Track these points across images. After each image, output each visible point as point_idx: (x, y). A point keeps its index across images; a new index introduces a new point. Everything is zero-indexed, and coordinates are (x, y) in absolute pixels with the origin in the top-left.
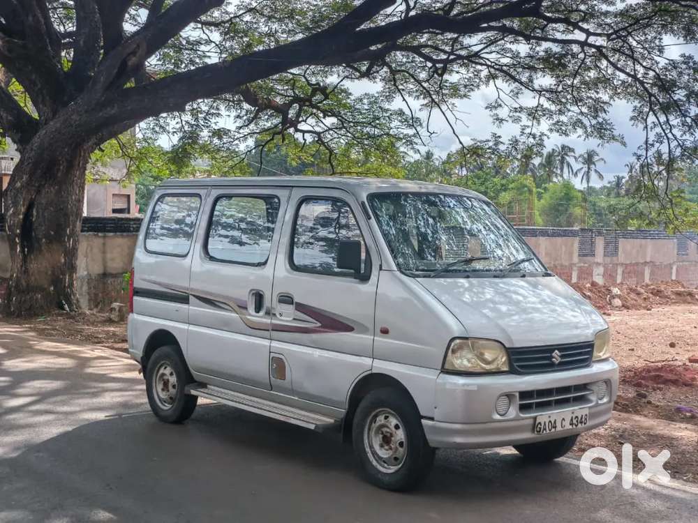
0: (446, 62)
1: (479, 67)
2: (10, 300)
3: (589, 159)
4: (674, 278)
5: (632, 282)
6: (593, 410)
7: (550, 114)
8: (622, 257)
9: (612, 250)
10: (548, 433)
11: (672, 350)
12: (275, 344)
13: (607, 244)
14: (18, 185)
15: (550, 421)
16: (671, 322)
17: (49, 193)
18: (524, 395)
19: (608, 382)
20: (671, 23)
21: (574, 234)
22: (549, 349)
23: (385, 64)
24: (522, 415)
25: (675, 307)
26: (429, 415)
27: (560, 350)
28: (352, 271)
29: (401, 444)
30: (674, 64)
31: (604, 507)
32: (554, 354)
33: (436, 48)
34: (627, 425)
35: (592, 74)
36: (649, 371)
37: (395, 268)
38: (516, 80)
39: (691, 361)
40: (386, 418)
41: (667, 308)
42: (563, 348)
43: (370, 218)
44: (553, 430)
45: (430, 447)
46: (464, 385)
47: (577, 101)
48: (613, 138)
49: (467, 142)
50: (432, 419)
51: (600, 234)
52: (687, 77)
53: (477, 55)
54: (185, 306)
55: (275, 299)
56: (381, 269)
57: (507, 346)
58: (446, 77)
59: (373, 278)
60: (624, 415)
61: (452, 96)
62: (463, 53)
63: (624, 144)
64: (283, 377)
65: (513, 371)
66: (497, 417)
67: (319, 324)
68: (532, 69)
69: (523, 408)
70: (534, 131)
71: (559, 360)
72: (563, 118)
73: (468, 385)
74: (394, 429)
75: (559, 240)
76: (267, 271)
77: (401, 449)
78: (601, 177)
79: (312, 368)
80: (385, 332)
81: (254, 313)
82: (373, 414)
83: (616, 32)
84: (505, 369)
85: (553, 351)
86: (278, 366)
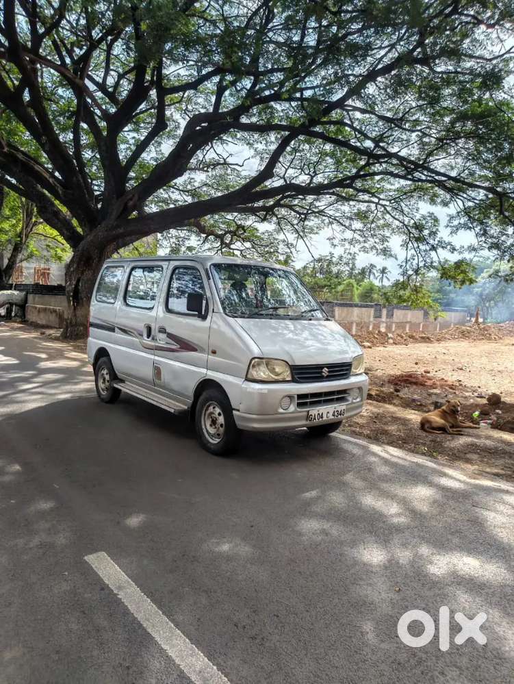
0: (306, 215)
1: (324, 218)
2: (67, 330)
3: (383, 271)
4: (421, 330)
5: (399, 332)
6: (349, 406)
7: (360, 242)
8: (395, 319)
9: (390, 315)
10: (317, 422)
11: (416, 366)
12: (156, 358)
13: (388, 311)
14: (72, 269)
15: (319, 414)
16: (418, 352)
17: (88, 274)
18: (300, 396)
19: (360, 389)
20: (424, 195)
21: (372, 306)
22: (319, 367)
23: (274, 214)
24: (299, 410)
25: (420, 344)
26: (238, 408)
27: (327, 368)
28: (197, 313)
29: (221, 425)
30: (424, 217)
31: (350, 471)
32: (323, 370)
33: (303, 207)
34: (381, 411)
35: (382, 222)
36: (402, 377)
37: (222, 311)
38: (342, 225)
39: (425, 372)
40: (214, 408)
41: (417, 345)
42: (330, 366)
43: (210, 279)
44: (321, 419)
45: (238, 429)
46: (258, 389)
47: (373, 236)
48: (391, 255)
49: (317, 257)
50: (238, 410)
51: (385, 307)
52: (430, 224)
53: (322, 211)
54: (112, 333)
55: (157, 331)
56: (213, 312)
57: (290, 364)
58: (306, 223)
59: (209, 318)
60: (381, 404)
61: (310, 233)
62: (316, 210)
63: (396, 259)
64: (160, 379)
65: (294, 381)
66: (281, 410)
67: (179, 346)
68: (351, 219)
69: (299, 405)
70: (351, 251)
71: (327, 374)
72: (366, 245)
73: (261, 389)
74: (217, 416)
75: (364, 309)
76: (153, 313)
77: (221, 428)
78: (389, 280)
79: (176, 374)
80: (214, 352)
81: (146, 338)
82: (208, 404)
83: (394, 199)
84: (289, 379)
85: (323, 368)
86: (157, 371)
